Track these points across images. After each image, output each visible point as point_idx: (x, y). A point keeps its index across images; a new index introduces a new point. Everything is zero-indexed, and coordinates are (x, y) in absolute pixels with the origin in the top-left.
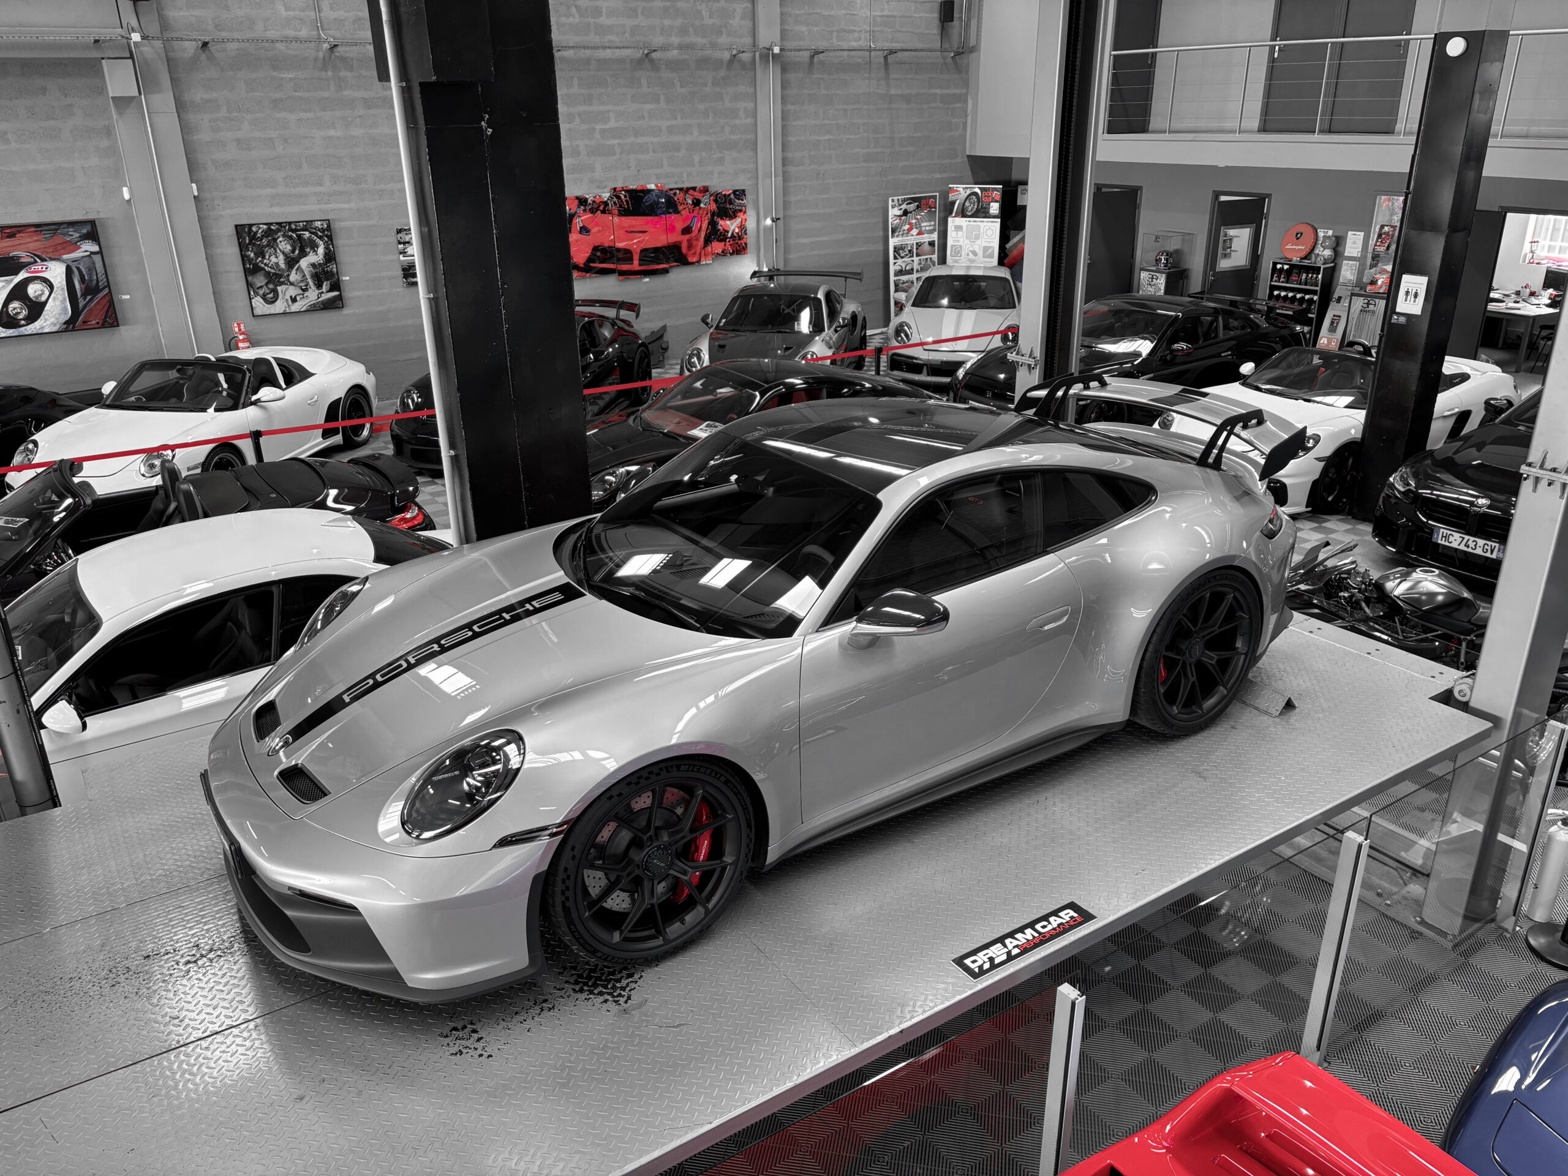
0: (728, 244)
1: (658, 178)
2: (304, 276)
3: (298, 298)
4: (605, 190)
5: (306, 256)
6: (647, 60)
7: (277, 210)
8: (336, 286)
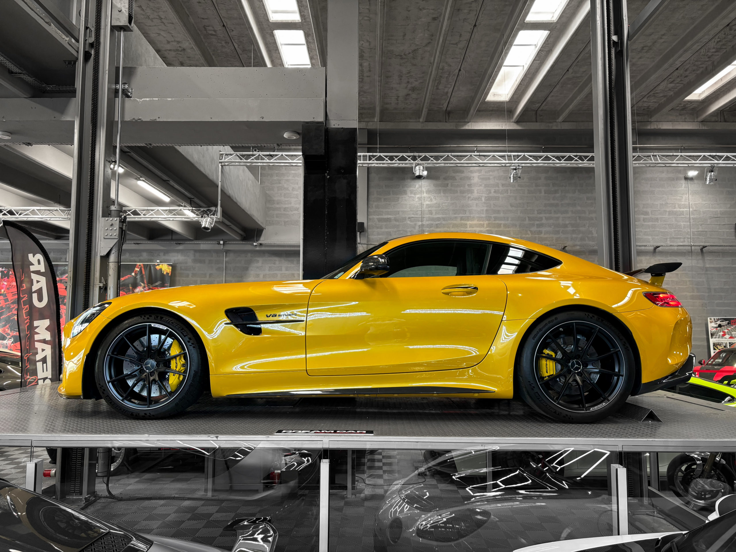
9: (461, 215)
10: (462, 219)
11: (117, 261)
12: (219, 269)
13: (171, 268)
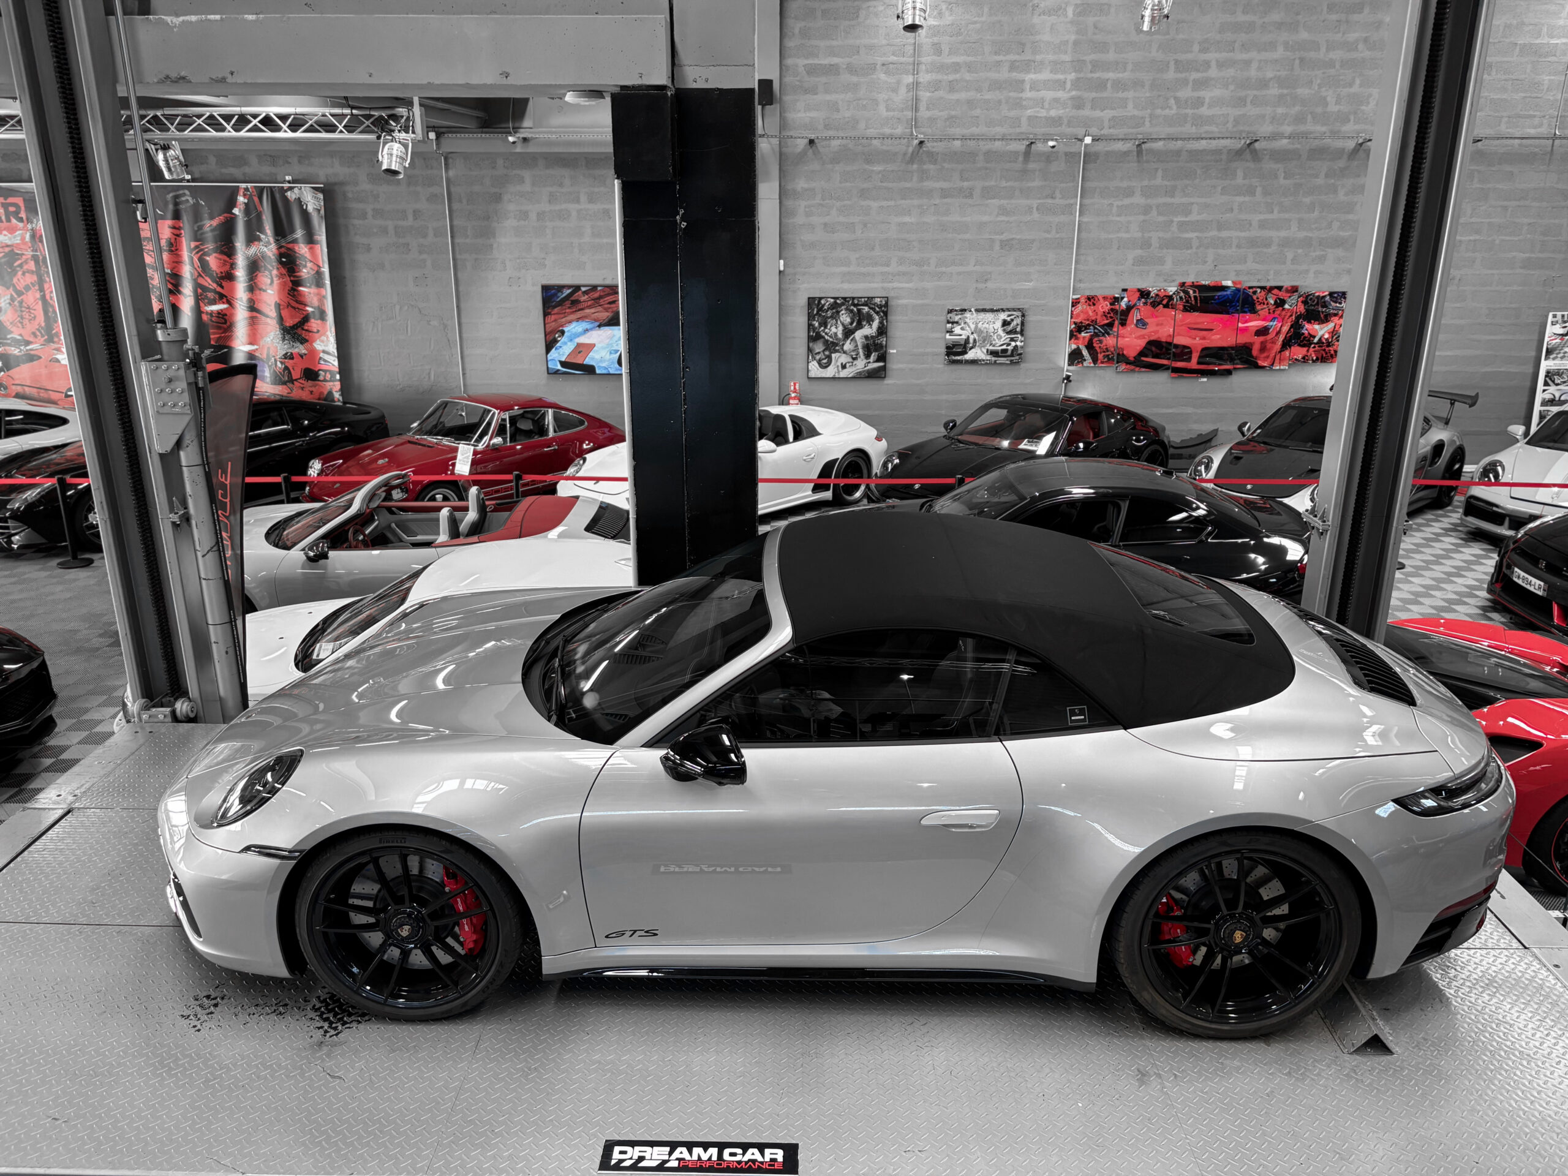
0: (1311, 350)
1: (1237, 275)
2: (857, 346)
3: (848, 365)
4: (1173, 284)
5: (862, 328)
6: (1250, 149)
7: (846, 286)
8: (882, 358)
9: (1012, 57)
10: (1013, 67)
11: (199, 461)
12: (434, 198)
13: (321, 196)
